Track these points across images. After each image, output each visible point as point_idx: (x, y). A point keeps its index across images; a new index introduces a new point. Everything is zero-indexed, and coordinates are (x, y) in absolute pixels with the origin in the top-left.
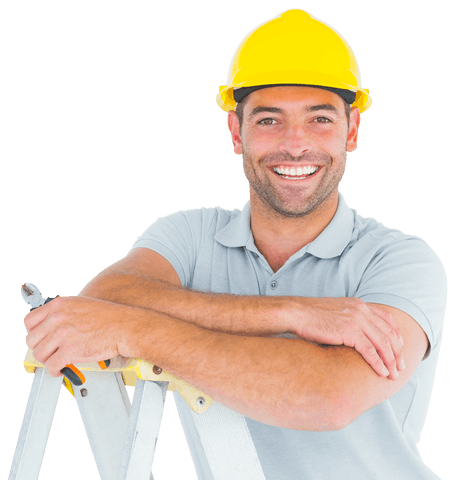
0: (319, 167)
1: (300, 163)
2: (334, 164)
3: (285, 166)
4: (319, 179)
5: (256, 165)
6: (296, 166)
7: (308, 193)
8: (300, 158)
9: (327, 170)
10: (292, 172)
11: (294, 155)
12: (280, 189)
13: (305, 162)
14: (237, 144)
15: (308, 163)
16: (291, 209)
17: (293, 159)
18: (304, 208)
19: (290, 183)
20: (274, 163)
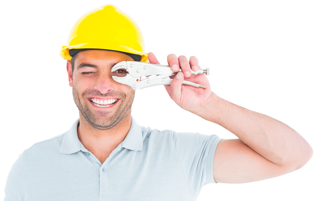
0: (118, 100)
1: (106, 97)
2: (127, 98)
3: (97, 98)
4: (118, 107)
5: (80, 97)
6: (104, 99)
7: (111, 115)
8: (106, 95)
9: (122, 101)
10: (101, 102)
11: (102, 93)
12: (94, 113)
13: (109, 97)
14: (71, 81)
15: (111, 97)
16: (100, 124)
17: (102, 95)
18: (108, 123)
19: (100, 109)
20: (91, 96)
